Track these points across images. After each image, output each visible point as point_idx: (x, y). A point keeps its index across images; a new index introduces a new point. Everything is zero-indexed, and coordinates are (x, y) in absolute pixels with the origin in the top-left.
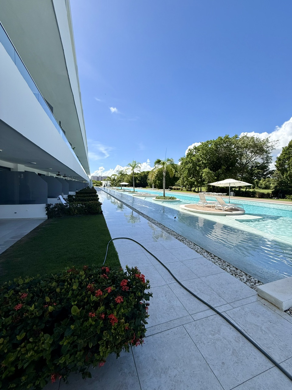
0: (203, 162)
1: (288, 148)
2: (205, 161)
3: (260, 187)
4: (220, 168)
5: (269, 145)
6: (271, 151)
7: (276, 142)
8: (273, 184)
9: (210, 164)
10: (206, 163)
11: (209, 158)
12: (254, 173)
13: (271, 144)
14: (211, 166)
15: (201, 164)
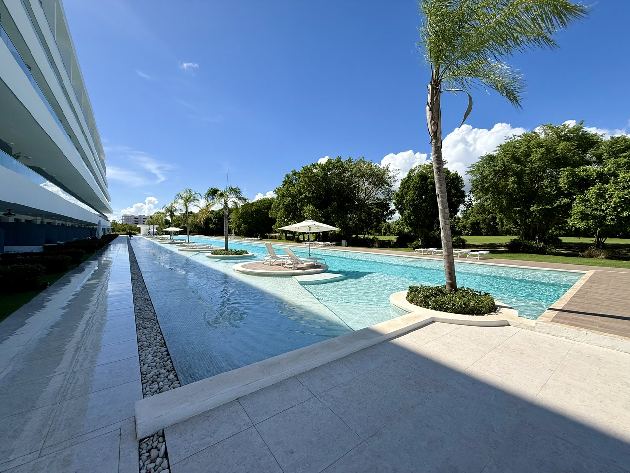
0: (305, 196)
1: (407, 181)
2: (309, 194)
3: (392, 233)
4: (330, 205)
5: (391, 175)
6: (393, 184)
7: (398, 172)
8: (407, 228)
9: (315, 199)
10: (311, 197)
11: (315, 189)
12: (372, 212)
13: (393, 174)
14: (317, 201)
15: (303, 198)
